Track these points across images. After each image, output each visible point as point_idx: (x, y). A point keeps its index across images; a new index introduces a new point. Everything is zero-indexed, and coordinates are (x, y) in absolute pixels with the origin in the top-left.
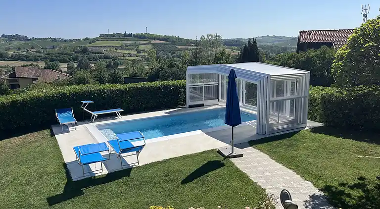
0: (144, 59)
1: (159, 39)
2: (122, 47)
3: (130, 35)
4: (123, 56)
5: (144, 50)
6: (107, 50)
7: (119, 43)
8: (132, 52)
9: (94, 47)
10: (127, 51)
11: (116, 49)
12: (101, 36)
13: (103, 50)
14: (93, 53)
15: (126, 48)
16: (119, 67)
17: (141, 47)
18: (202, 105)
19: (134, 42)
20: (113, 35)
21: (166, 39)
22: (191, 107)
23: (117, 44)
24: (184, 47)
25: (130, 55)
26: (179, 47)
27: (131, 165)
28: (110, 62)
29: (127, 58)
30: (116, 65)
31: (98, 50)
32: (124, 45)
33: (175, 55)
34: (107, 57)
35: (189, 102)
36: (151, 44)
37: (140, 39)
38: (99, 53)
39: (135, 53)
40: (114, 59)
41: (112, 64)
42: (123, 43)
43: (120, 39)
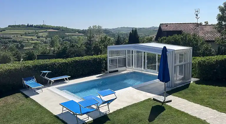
0: (42, 43)
1: (53, 29)
2: (26, 34)
3: (32, 26)
4: (27, 40)
5: (42, 36)
6: (14, 37)
7: (23, 31)
8: (33, 38)
9: (5, 34)
10: (30, 37)
11: (21, 36)
12: (9, 26)
13: (12, 36)
14: (4, 38)
15: (29, 34)
16: (25, 48)
17: (40, 34)
18: (117, 71)
19: (35, 31)
20: (19, 26)
21: (58, 28)
22: (110, 72)
23: (22, 32)
24: (71, 34)
25: (32, 40)
26: (68, 34)
27: (104, 113)
28: (18, 45)
29: (30, 42)
30: (22, 46)
31: (8, 36)
32: (27, 32)
33: (65, 39)
34: (14, 41)
35: (109, 69)
36: (47, 32)
37: (39, 29)
38: (8, 38)
39: (36, 38)
40: (20, 42)
41: (19, 46)
42: (27, 31)
43: (24, 29)
